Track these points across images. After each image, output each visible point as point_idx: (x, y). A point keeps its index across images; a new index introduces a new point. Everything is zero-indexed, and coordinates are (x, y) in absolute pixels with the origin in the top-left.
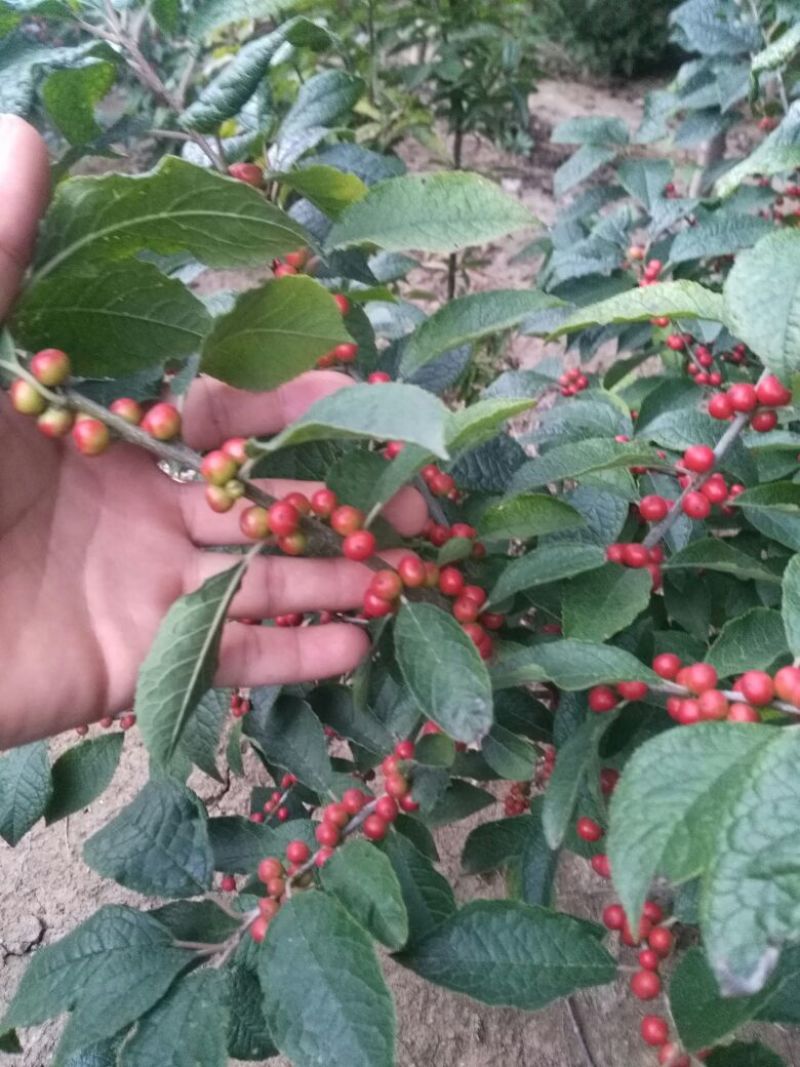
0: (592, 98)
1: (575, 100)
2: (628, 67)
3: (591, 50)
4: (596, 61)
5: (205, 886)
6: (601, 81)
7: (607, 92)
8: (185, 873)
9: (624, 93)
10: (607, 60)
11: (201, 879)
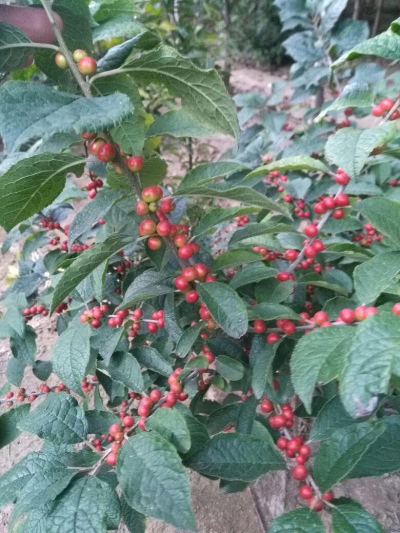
0: (261, 76)
1: (253, 78)
2: (278, 60)
3: (260, 53)
4: (262, 58)
5: (83, 438)
6: (266, 67)
7: (269, 73)
8: (73, 431)
9: (277, 73)
10: (268, 57)
11: (81, 435)
